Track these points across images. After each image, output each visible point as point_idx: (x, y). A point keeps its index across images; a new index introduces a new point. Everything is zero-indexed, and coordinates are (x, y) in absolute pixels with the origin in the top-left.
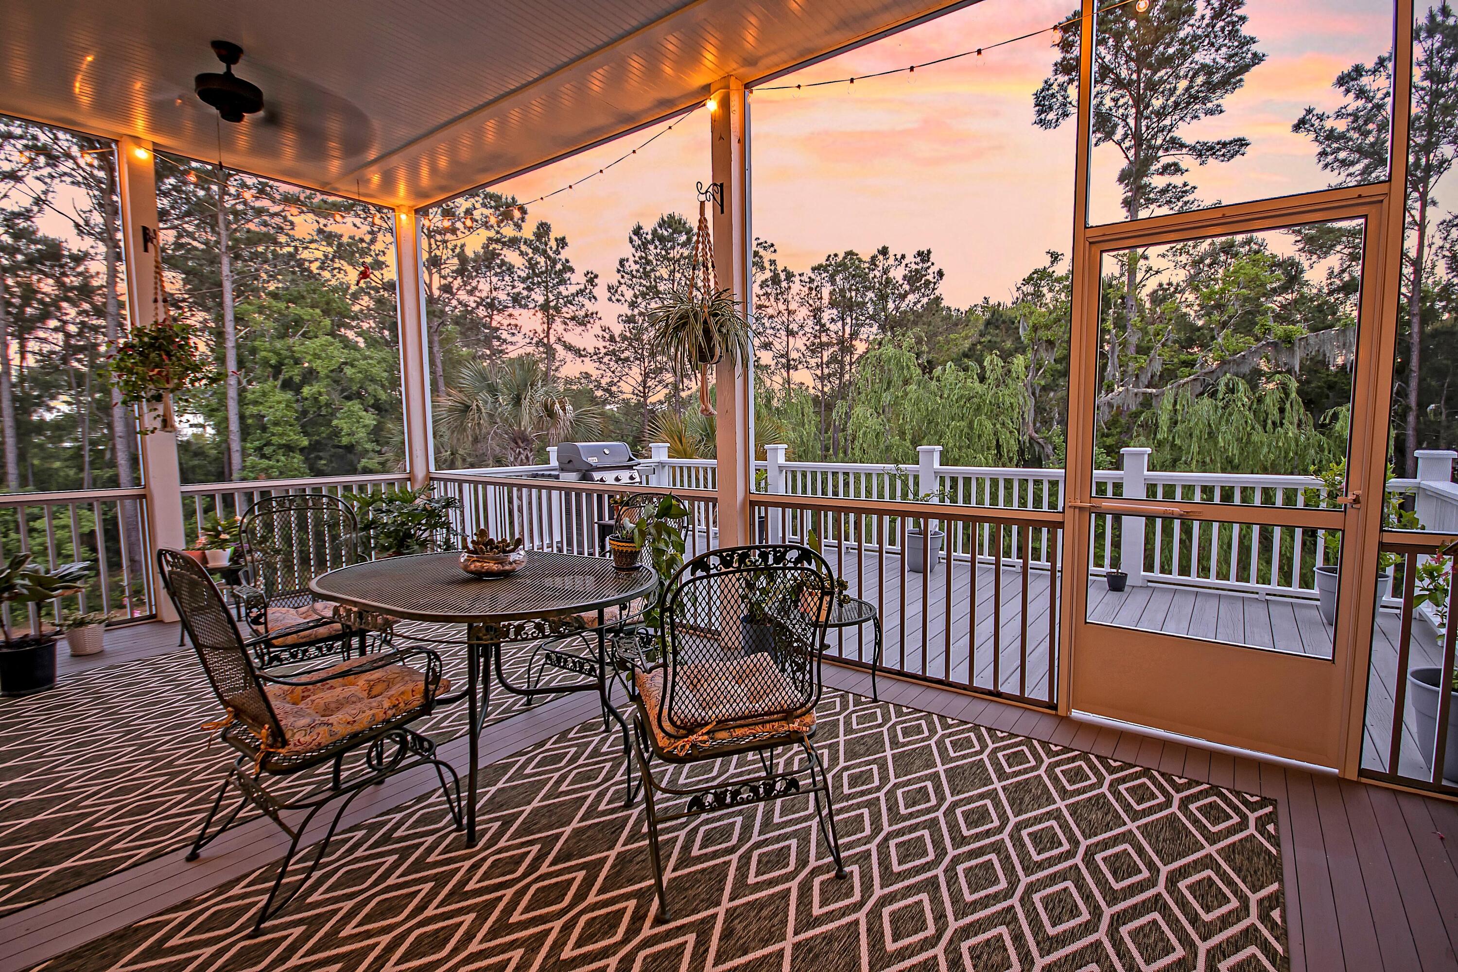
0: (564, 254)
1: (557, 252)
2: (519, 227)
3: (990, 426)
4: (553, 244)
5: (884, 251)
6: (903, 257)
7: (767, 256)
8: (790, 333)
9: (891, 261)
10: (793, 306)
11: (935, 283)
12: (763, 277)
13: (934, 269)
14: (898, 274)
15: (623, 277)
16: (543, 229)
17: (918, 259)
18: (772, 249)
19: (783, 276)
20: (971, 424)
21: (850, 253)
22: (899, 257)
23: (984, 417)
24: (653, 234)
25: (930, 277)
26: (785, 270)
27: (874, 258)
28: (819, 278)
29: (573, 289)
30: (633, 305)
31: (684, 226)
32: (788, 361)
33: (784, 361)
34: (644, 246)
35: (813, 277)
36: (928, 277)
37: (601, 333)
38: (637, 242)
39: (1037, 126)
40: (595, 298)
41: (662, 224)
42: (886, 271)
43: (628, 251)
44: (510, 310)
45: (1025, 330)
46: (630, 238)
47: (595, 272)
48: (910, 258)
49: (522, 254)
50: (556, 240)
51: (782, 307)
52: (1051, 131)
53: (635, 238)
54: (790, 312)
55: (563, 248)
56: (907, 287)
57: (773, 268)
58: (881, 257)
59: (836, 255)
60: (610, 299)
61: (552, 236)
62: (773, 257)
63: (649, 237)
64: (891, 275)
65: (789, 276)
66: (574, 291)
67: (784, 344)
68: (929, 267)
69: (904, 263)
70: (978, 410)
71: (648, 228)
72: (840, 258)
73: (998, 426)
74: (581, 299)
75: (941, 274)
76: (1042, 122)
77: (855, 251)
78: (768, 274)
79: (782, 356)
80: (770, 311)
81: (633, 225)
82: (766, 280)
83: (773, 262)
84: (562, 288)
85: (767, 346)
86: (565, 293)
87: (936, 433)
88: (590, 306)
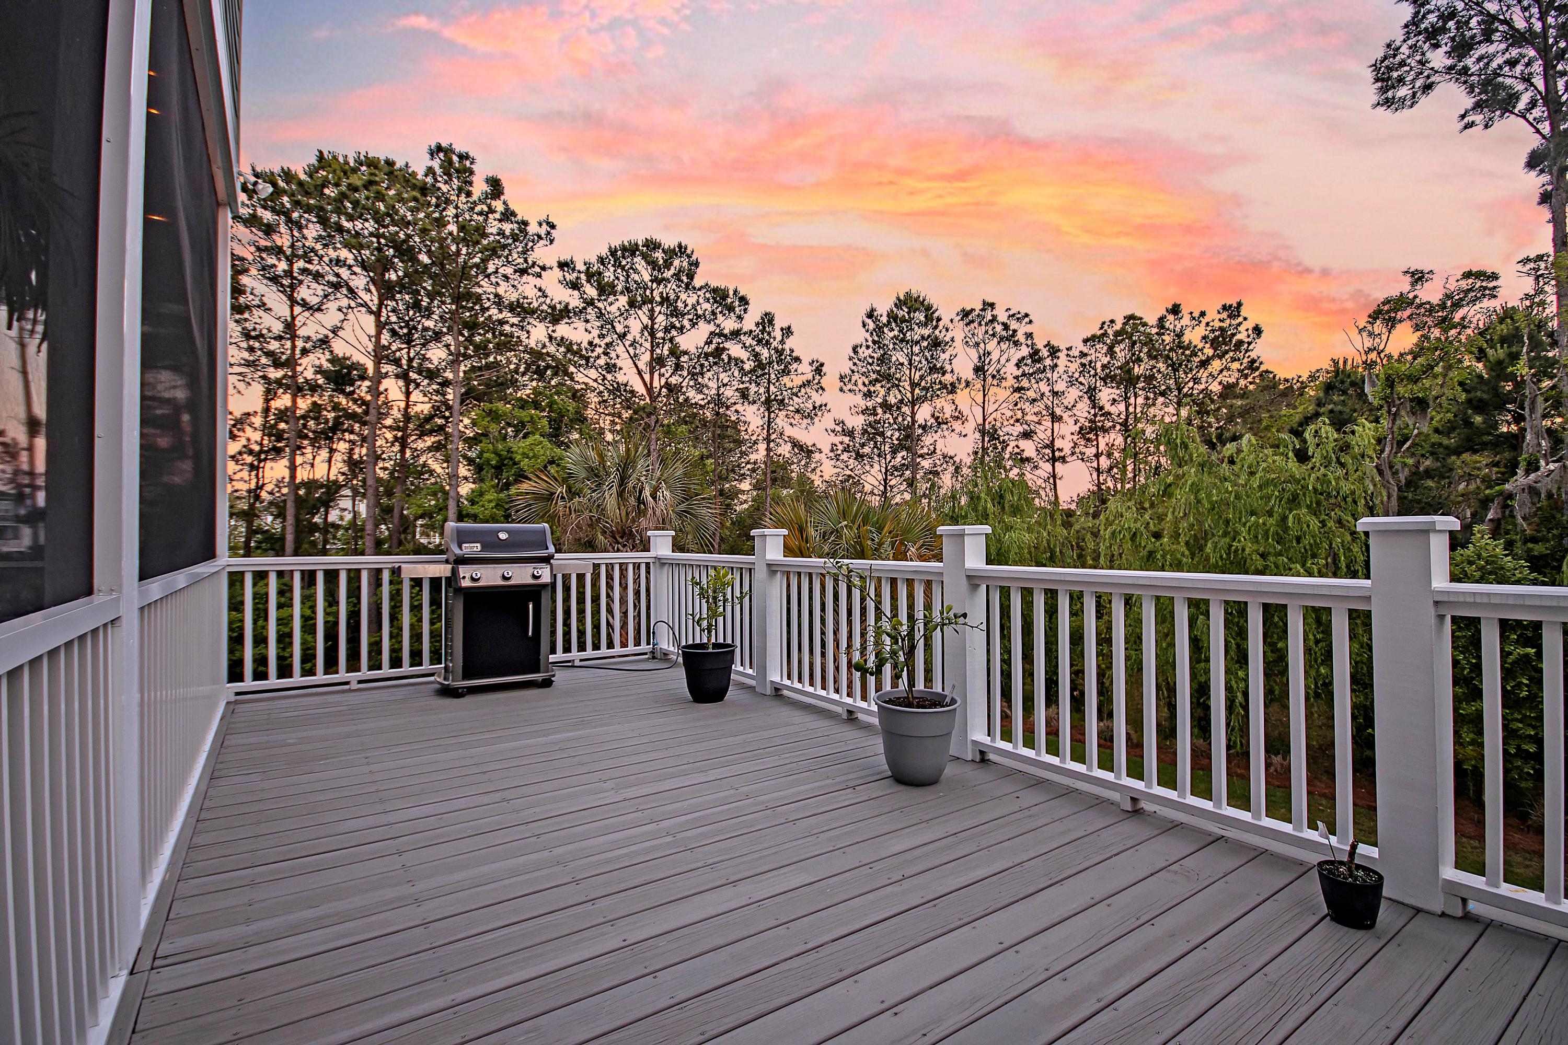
0: (790, 343)
1: (782, 342)
2: (740, 318)
3: (1315, 523)
4: (778, 334)
5: (1175, 310)
6: (1203, 314)
7: (1022, 329)
8: (1055, 418)
9: (1186, 321)
10: (1060, 387)
11: (1249, 343)
12: (1019, 355)
13: (1249, 324)
14: (1194, 336)
15: (855, 364)
16: (768, 320)
17: (1225, 315)
18: (1027, 320)
19: (1045, 353)
20: (1284, 519)
21: (1131, 317)
22: (1196, 315)
23: (1304, 510)
24: (888, 315)
25: (1242, 336)
26: (1048, 344)
27: (1162, 319)
28: (1093, 351)
29: (798, 381)
30: (868, 395)
31: (922, 303)
32: (1053, 452)
33: (1048, 451)
34: (879, 330)
35: (1085, 350)
36: (1238, 337)
37: (833, 426)
38: (871, 326)
39: (1381, 109)
40: (823, 389)
41: (899, 304)
42: (1180, 335)
43: (861, 336)
44: (738, 407)
45: (1373, 385)
46: (863, 322)
47: (821, 360)
48: (1213, 315)
49: (744, 346)
50: (782, 329)
51: (1044, 387)
52: (1406, 112)
53: (869, 321)
54: (1055, 394)
55: (788, 337)
56: (1209, 352)
57: (1029, 342)
58: (1171, 317)
59: (1112, 321)
60: (841, 390)
61: (777, 327)
62: (1029, 329)
63: (884, 319)
64: (1186, 339)
65: (1054, 351)
66: (800, 383)
67: (1049, 432)
68: (1240, 324)
69: (1204, 321)
70: (1294, 501)
71: (883, 310)
72: (1118, 326)
73: (1330, 524)
74: (808, 390)
75: (1258, 330)
76: (1388, 103)
77: (1138, 314)
78: (1025, 351)
79: (1047, 446)
80: (1031, 394)
81: (867, 308)
82: (1023, 358)
83: (1029, 336)
84: (785, 380)
85: (1027, 435)
86: (789, 385)
87: (1225, 534)
88: (817, 398)
